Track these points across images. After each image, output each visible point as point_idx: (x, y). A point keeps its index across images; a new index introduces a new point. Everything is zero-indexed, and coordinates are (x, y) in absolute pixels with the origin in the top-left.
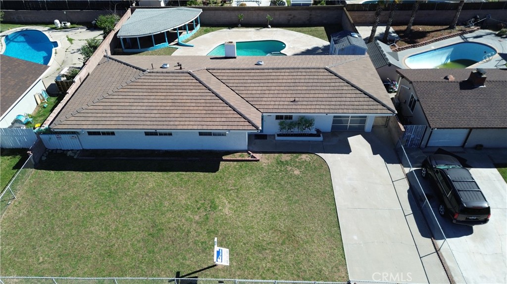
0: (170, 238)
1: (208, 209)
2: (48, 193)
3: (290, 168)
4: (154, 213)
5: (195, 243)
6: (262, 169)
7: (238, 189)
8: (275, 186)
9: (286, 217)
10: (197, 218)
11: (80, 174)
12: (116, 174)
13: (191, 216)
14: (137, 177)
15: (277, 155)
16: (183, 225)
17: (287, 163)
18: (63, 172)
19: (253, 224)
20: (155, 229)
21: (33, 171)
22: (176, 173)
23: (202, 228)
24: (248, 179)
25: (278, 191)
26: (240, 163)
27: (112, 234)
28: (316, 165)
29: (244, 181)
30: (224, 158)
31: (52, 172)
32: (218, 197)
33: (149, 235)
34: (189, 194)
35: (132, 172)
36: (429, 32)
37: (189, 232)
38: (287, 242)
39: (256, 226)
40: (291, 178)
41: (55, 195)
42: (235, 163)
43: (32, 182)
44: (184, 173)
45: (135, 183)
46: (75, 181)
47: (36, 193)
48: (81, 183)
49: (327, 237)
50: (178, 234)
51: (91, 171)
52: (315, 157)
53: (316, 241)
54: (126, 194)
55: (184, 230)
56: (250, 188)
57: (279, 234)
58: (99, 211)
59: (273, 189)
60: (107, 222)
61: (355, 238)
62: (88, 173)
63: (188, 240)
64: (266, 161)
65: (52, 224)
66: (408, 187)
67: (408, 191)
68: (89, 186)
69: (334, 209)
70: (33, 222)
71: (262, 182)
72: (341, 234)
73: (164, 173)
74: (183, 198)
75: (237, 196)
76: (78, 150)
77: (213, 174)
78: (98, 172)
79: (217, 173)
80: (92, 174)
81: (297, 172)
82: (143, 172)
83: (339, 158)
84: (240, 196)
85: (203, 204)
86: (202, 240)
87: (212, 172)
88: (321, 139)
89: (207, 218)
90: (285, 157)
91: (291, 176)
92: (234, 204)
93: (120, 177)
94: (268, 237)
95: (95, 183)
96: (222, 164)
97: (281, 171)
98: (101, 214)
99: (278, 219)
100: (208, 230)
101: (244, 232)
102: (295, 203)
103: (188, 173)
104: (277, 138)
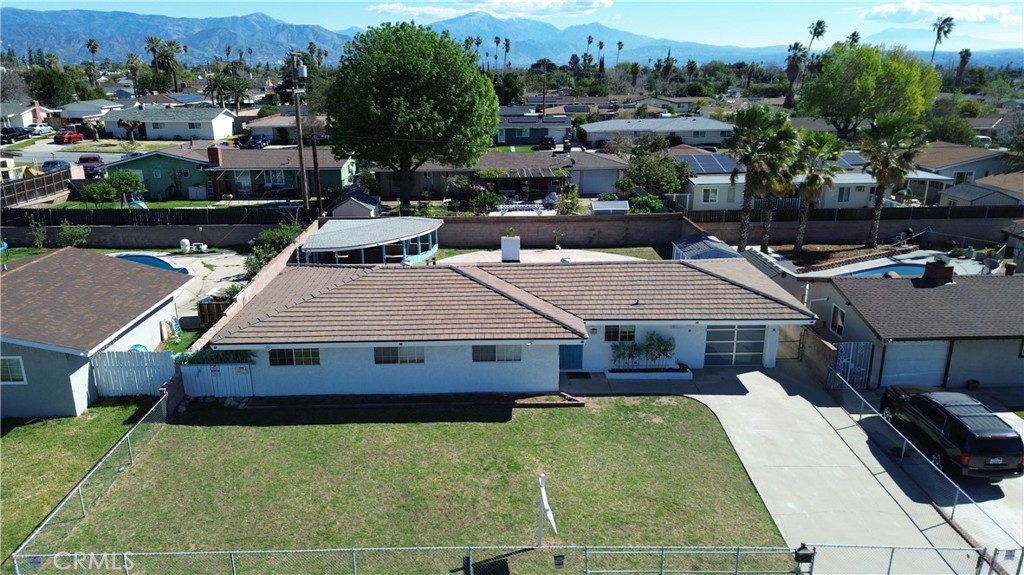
0: (441, 510)
1: (505, 469)
2: (194, 456)
3: (644, 415)
4: (403, 477)
5: (490, 516)
6: (592, 417)
7: (553, 444)
8: (622, 439)
9: (653, 479)
10: (487, 482)
11: (253, 430)
12: (322, 429)
13: (475, 480)
14: (361, 431)
15: (614, 398)
16: (462, 492)
17: (636, 408)
18: (220, 428)
19: (595, 488)
20: (410, 499)
21: (164, 426)
22: (434, 424)
23: (499, 496)
24: (568, 430)
25: (628, 445)
26: (549, 410)
27: (328, 508)
28: (690, 410)
29: (561, 433)
30: (519, 402)
31: (199, 428)
32: (520, 454)
33: (399, 507)
34: (465, 451)
35: (350, 425)
36: (834, 252)
37: (475, 501)
38: (665, 512)
39: (601, 492)
40: (649, 428)
41: (208, 457)
42: (540, 410)
43: (161, 441)
44: (449, 424)
45: (359, 439)
46: (244, 439)
47: (171, 456)
48: (255, 442)
49: (737, 504)
50: (455, 504)
51: (272, 425)
52: (686, 400)
53: (719, 511)
54: (344, 454)
55: (465, 499)
56: (575, 443)
57: (648, 502)
58: (297, 476)
59: (620, 443)
60: (315, 491)
61: (791, 505)
62: (267, 428)
63: (475, 514)
64: (597, 407)
65: (209, 496)
66: (866, 438)
67: (867, 442)
68: (272, 445)
69: (740, 468)
70: (170, 497)
71: (597, 435)
72: (763, 502)
73: (410, 424)
74: (455, 457)
75: (555, 453)
76: (244, 398)
77: (503, 424)
78: (286, 427)
79: (509, 423)
80: (275, 429)
81: (657, 420)
82: (371, 424)
83: (729, 401)
84: (560, 453)
85: (494, 463)
86: (505, 512)
87: (501, 422)
88: (689, 375)
89: (507, 482)
90: (630, 401)
91: (649, 426)
92: (551, 463)
93: (330, 432)
94: (628, 506)
95: (283, 441)
96: (516, 413)
97: (627, 419)
98: (302, 481)
99: (640, 482)
100: (510, 497)
101: (580, 500)
102: (666, 460)
103: (456, 424)
104: (610, 376)
